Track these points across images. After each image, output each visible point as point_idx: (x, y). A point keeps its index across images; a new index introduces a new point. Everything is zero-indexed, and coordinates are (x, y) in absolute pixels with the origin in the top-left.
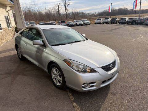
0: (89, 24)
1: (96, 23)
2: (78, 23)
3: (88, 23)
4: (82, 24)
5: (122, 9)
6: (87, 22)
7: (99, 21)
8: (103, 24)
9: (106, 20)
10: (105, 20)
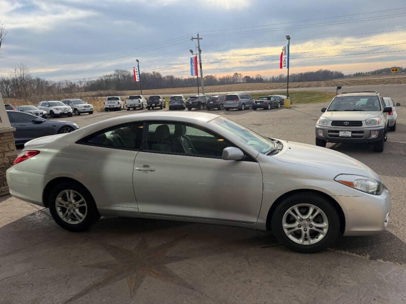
0: (91, 113)
1: (107, 110)
2: (57, 109)
3: (87, 109)
4: (71, 110)
5: (147, 74)
6: (85, 107)
7: (115, 104)
8: (128, 110)
9: (135, 102)
10: (130, 100)
